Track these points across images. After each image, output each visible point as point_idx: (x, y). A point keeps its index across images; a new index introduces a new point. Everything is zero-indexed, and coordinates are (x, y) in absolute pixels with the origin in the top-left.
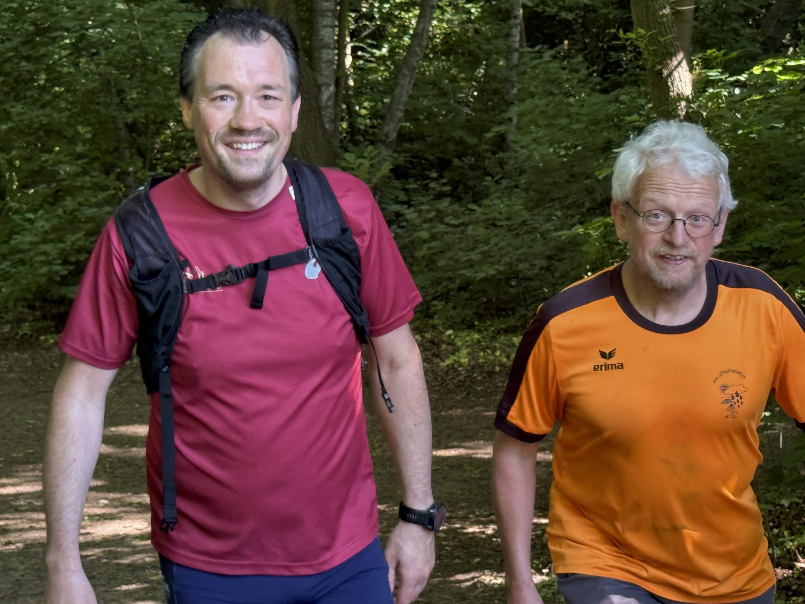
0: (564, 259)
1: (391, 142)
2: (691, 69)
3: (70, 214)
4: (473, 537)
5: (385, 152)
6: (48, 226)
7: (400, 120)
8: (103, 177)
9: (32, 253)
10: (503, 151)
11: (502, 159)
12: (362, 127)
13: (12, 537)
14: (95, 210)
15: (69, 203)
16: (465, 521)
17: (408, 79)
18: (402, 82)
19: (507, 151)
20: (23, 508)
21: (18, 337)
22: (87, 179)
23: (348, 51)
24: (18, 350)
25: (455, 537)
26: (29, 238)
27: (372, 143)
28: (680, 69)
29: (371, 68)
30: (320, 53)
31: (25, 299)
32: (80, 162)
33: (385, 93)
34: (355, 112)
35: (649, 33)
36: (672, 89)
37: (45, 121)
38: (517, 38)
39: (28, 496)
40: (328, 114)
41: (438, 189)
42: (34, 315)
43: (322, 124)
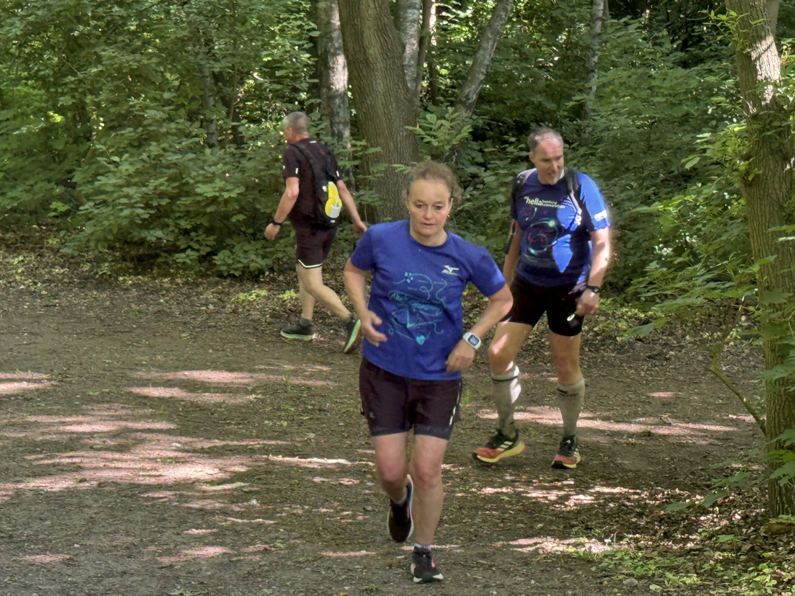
0: (637, 230)
1: (471, 104)
2: (780, 52)
3: (154, 159)
4: (536, 503)
5: (464, 113)
6: (132, 170)
7: (481, 82)
8: (188, 124)
9: (115, 195)
10: (581, 118)
11: (580, 126)
12: (443, 87)
13: (87, 474)
14: (179, 156)
15: (154, 148)
16: (529, 486)
17: (491, 43)
18: (485, 45)
19: (585, 118)
20: (98, 447)
21: (97, 276)
22: (173, 125)
23: (433, 11)
24: (97, 289)
25: (518, 501)
26: (113, 181)
27: (452, 104)
28: (769, 53)
29: (454, 29)
30: (406, 12)
31: (106, 240)
32: (167, 108)
33: (467, 54)
34: (437, 71)
35: (741, 16)
36: (760, 73)
37: (135, 66)
38: (601, 7)
39: (103, 435)
40: (410, 73)
41: (516, 153)
42: (114, 256)
43: (405, 82)
